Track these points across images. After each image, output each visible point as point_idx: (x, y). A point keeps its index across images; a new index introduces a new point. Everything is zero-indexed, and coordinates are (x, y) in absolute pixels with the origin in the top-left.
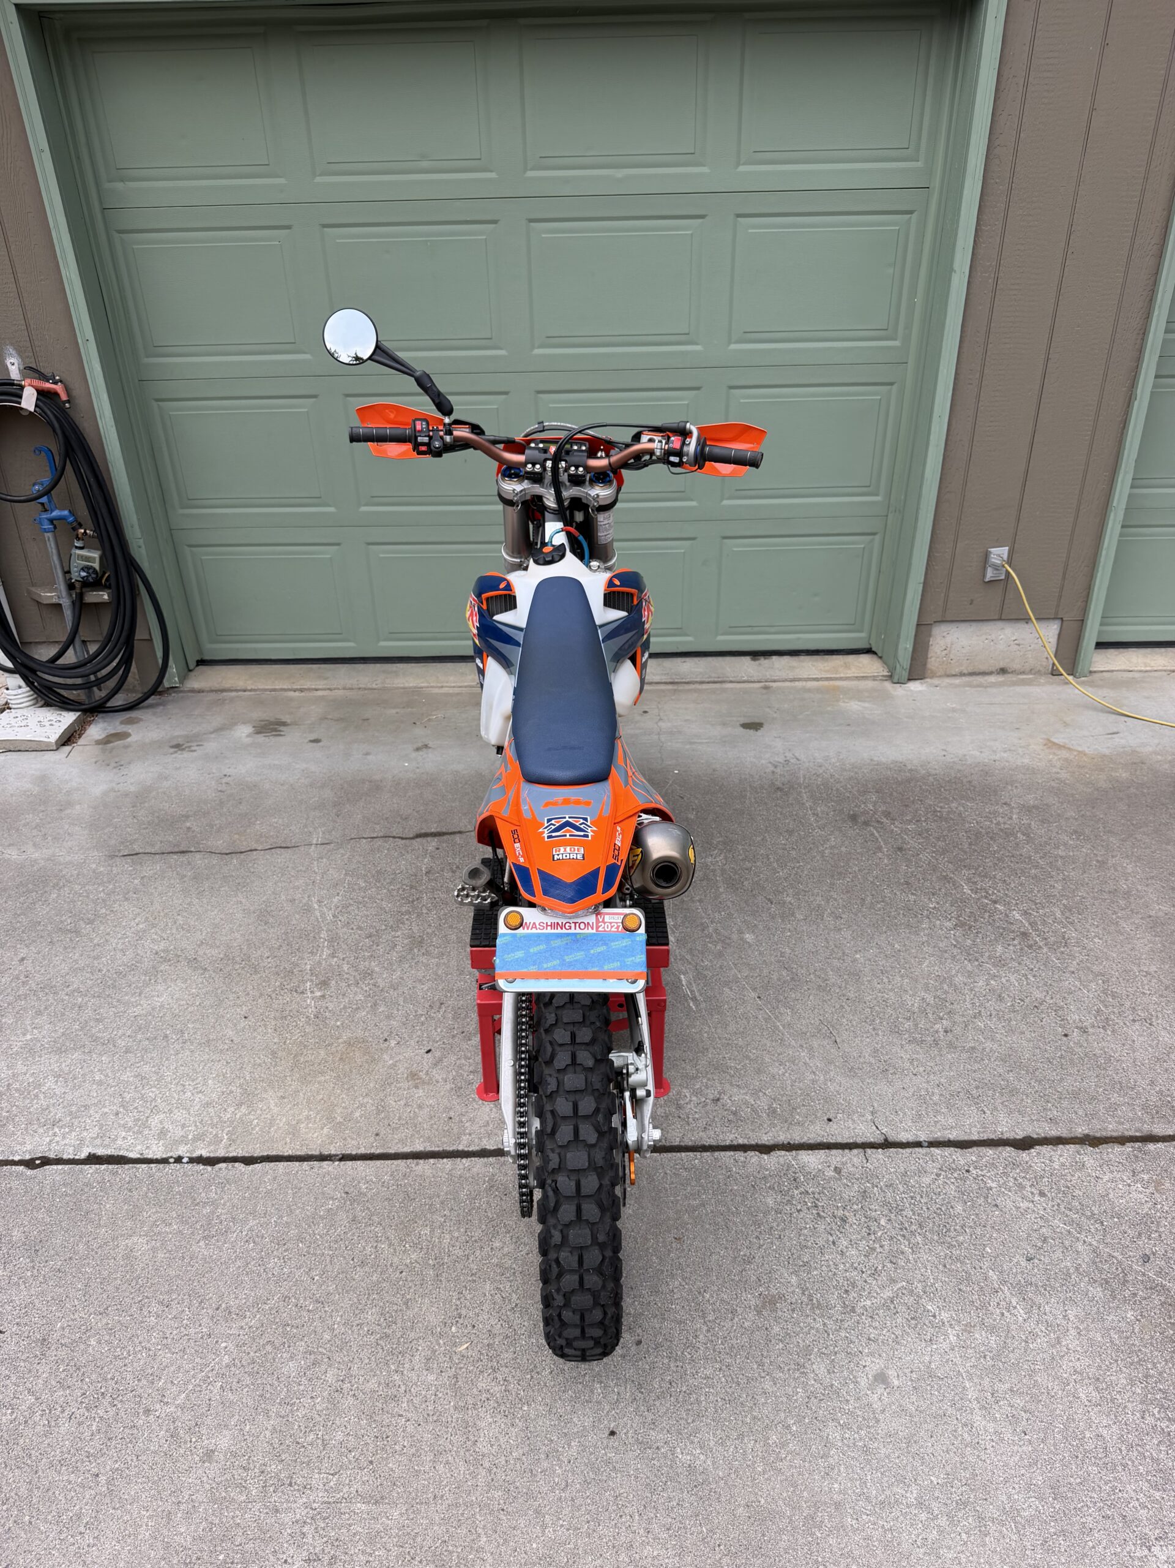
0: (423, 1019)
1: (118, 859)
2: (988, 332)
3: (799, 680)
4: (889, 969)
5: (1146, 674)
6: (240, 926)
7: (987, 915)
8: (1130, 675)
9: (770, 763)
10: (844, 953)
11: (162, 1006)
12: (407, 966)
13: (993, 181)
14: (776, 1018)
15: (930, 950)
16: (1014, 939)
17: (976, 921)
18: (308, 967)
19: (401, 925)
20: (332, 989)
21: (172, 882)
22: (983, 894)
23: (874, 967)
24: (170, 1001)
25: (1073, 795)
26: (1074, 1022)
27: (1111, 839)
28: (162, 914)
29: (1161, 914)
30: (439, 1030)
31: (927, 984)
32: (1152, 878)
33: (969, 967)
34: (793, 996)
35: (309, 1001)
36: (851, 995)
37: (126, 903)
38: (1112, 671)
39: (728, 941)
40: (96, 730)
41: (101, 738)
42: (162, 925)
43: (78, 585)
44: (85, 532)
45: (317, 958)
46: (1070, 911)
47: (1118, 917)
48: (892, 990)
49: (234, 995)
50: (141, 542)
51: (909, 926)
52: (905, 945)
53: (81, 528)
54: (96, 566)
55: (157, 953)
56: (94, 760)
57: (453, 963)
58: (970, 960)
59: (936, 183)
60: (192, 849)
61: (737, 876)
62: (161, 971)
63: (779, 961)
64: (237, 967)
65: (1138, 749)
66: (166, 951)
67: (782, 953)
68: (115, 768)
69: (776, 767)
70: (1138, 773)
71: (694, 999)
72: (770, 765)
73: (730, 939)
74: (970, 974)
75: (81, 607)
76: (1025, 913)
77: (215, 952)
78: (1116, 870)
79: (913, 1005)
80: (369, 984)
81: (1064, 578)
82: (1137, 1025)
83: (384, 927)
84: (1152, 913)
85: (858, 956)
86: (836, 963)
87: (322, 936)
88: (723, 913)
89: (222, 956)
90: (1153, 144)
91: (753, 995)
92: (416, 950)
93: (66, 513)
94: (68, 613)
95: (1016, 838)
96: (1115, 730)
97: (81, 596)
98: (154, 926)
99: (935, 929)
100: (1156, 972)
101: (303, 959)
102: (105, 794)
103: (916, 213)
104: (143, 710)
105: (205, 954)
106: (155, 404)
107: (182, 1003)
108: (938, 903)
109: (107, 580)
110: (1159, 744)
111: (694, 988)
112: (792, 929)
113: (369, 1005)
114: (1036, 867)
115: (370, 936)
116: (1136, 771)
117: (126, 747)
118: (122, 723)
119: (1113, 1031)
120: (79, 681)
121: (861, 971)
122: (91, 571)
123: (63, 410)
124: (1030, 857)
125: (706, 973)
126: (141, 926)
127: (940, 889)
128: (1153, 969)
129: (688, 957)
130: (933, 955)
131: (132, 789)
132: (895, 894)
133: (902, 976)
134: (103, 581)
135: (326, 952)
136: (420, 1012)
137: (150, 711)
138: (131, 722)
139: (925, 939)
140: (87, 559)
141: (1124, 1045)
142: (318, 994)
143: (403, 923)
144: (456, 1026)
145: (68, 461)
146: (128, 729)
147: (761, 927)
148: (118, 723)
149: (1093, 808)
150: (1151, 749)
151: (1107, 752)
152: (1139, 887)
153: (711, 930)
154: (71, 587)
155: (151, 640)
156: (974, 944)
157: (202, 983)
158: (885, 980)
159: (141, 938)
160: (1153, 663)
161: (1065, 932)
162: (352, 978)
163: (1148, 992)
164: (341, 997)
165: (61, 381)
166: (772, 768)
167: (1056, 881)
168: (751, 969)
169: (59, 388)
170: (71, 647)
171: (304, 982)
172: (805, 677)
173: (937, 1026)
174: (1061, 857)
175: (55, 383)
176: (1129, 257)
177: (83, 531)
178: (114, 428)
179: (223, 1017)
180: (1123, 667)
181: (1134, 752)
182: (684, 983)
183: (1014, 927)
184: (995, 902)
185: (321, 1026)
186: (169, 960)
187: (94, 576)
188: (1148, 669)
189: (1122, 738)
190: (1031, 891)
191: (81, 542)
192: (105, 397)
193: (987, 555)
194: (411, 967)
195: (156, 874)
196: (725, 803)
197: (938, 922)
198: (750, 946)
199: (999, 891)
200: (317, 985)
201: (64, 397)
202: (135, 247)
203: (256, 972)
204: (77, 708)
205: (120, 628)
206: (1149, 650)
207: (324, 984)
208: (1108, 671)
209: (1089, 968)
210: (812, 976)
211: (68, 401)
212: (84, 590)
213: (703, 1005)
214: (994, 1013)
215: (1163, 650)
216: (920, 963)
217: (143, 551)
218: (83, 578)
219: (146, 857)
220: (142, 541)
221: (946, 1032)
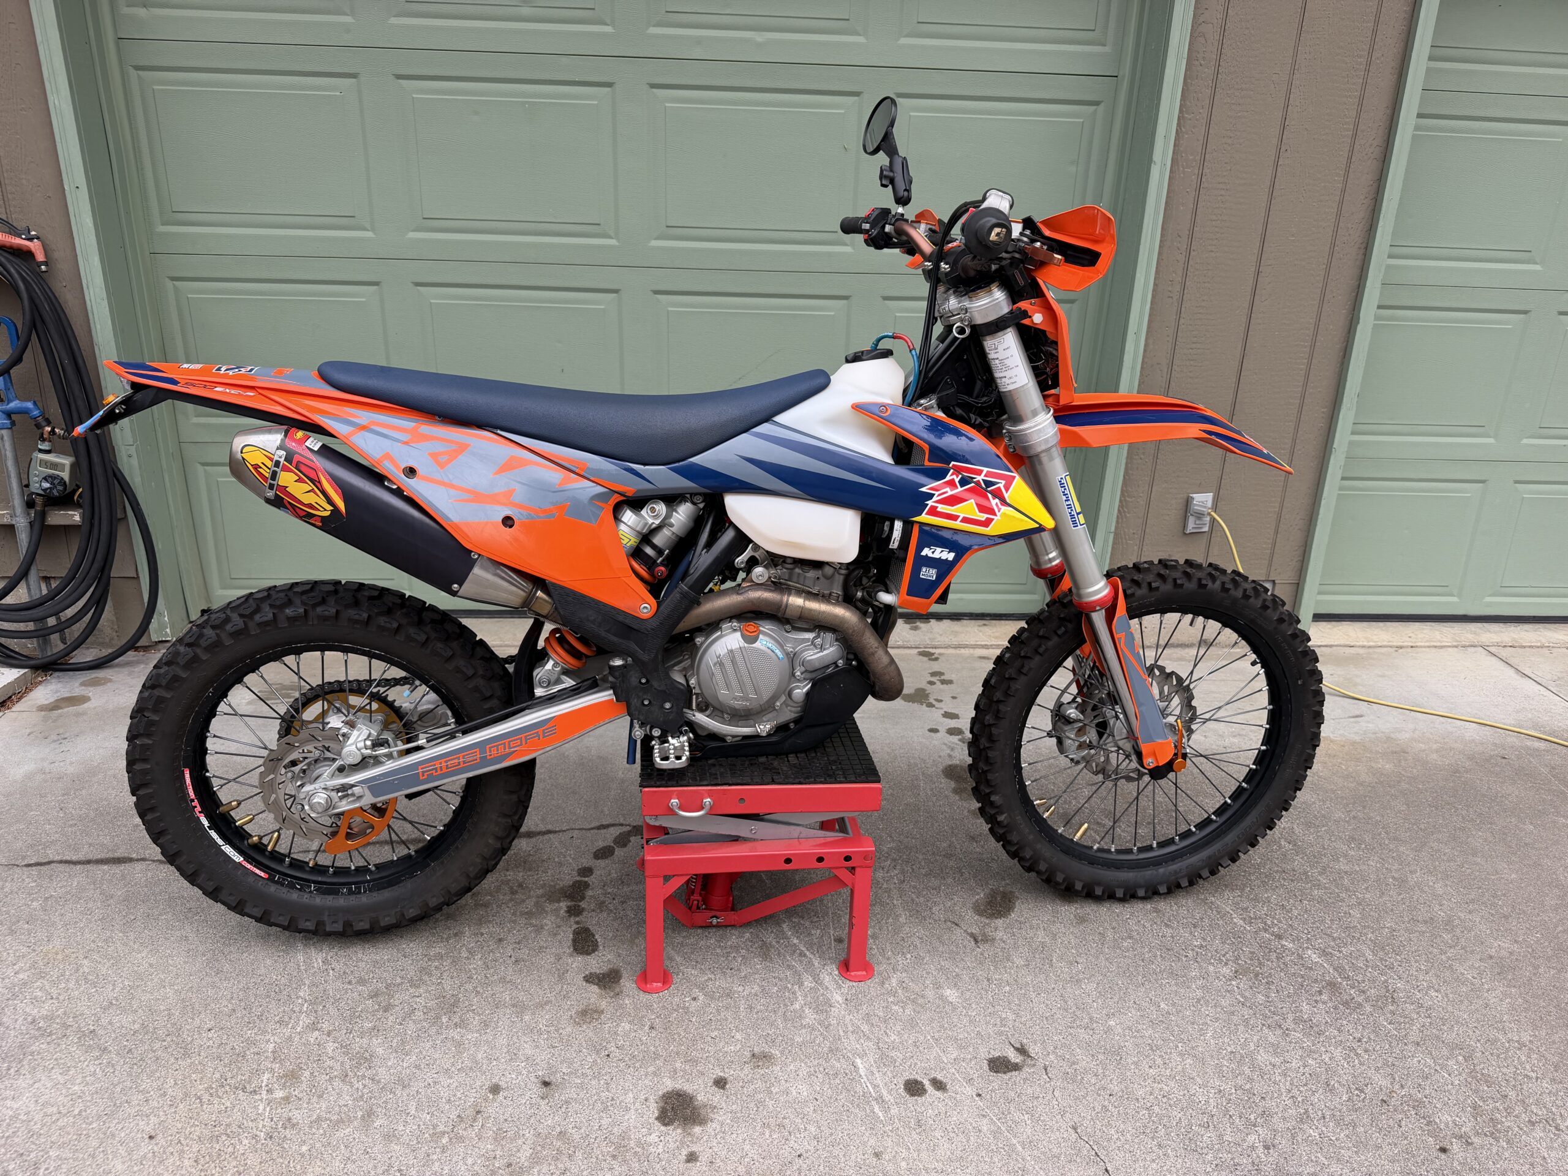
0: (445, 1140)
1: (18, 870)
2: (1191, 237)
3: (966, 646)
4: (1160, 1042)
5: (1371, 650)
6: (177, 976)
7: (1273, 956)
8: (1352, 651)
9: (945, 744)
10: (1091, 1019)
11: (15, 1117)
12: (428, 1045)
13: (1197, 63)
14: (1010, 1129)
15: (1211, 1011)
16: (1320, 993)
17: (1261, 964)
18: (271, 1047)
19: (425, 978)
20: (304, 1086)
21: (90, 905)
22: (1261, 926)
23: (1140, 1041)
24: (32, 1107)
25: (1333, 791)
26: (1447, 1125)
27: (1402, 849)
28: (60, 957)
29: (1504, 953)
30: (470, 1161)
31: (1219, 1066)
32: (1473, 901)
33: (1272, 1038)
34: (1030, 1091)
35: (261, 1107)
36: (1115, 1088)
37: (9, 938)
38: (1331, 646)
39: (920, 1001)
40: (47, 691)
41: (47, 702)
42: (55, 974)
43: (39, 501)
44: (53, 431)
45: (287, 1032)
46: (1383, 949)
47: (1449, 958)
48: (1172, 1077)
49: (141, 1097)
50: (132, 450)
51: (1172, 974)
52: (1174, 1004)
53: (48, 425)
54: (65, 475)
55: (34, 1021)
56: (28, 731)
57: (502, 1041)
58: (1269, 1027)
59: (1126, 71)
60: (134, 856)
61: (922, 899)
62: (32, 1054)
63: (1000, 1034)
64: (157, 1045)
65: (1392, 735)
66: (50, 1018)
67: (1002, 1020)
68: (55, 741)
69: (952, 749)
70: (1403, 763)
71: (880, 1100)
72: (944, 747)
73: (923, 996)
74: (1276, 1050)
75: (43, 532)
76: (1324, 953)
77: (126, 1020)
78: (1422, 891)
79: (1207, 1102)
80: (364, 1076)
81: (1277, 532)
82: (1538, 1133)
83: (399, 980)
84: (1493, 952)
85: (1112, 1023)
86: (1083, 1034)
87: (301, 994)
88: (909, 956)
89: (137, 1026)
90: (1375, 32)
91: (970, 1091)
92: (444, 1019)
93: (30, 405)
94: (23, 537)
95: (1280, 846)
96: (1358, 713)
97: (43, 515)
98: (42, 975)
99: (1210, 979)
100: (1530, 1041)
101: (264, 1032)
102: (29, 777)
103: (1103, 104)
104: (117, 669)
105: (110, 1023)
106: (169, 284)
107: (50, 1110)
108: (1204, 939)
109: (80, 496)
110: (1415, 729)
111: (879, 1081)
112: (1011, 981)
113: (360, 1114)
114: (1318, 886)
115: (376, 995)
116: (1400, 761)
117: (78, 715)
118: (82, 684)
119: (1508, 1142)
120: (31, 626)
121: (1120, 1047)
122: (56, 482)
123: (39, 275)
124: (1305, 873)
125: (893, 1054)
126: (21, 976)
127: (1202, 919)
128: (1526, 1038)
129: (865, 1028)
130: (1217, 1019)
131: (71, 770)
132: (1144, 926)
133: (1181, 1054)
134: (76, 498)
135: (305, 1020)
136: (441, 1128)
137: (126, 670)
138: (95, 683)
139: (1199, 993)
140: (54, 466)
141: (1532, 1165)
142: (279, 1094)
143: (430, 975)
144: (498, 1153)
145: (34, 336)
146: (90, 692)
147: (966, 978)
148: (77, 684)
149: (1364, 807)
150: (1408, 736)
151: (1357, 738)
152: (1462, 915)
153: (894, 982)
154: (30, 504)
155: (138, 578)
156: (1269, 1000)
157: (94, 1074)
158: (1159, 1061)
159: (15, 996)
160: (1375, 638)
161: (1386, 981)
162: (338, 1066)
163: (1534, 1075)
164: (315, 1099)
165: (38, 238)
166: (949, 751)
167: (1351, 907)
168: (961, 1047)
169: (35, 246)
170: (23, 584)
171: (258, 1072)
172: (972, 643)
173: (1252, 1138)
174: (1346, 873)
175: (30, 239)
176: (1350, 158)
177: (49, 429)
178: (106, 302)
179: (113, 1135)
180: (1342, 642)
181: (1389, 739)
182: (862, 1072)
183: (1314, 974)
184: (1279, 937)
185: (275, 1154)
186: (50, 1034)
187: (60, 488)
188: (1371, 644)
189: (1369, 722)
190: (1323, 921)
191: (47, 443)
192: (96, 260)
193: (1188, 501)
194: (434, 1046)
195: (68, 893)
196: (892, 795)
197: (1211, 968)
198: (954, 1009)
199: (1280, 922)
200: (280, 1077)
201: (40, 257)
202: (155, 87)
203: (186, 1055)
204: (24, 663)
205: (91, 558)
206: (1365, 624)
207: (292, 1077)
208: (1326, 646)
209: (1438, 1037)
210: (1052, 1057)
211: (46, 263)
212: (46, 509)
213: (894, 1111)
214: (1328, 1113)
215: (1381, 624)
216: (1202, 1032)
217: (135, 462)
218: (45, 490)
219: (61, 867)
220: (133, 448)
221: (1267, 1147)
